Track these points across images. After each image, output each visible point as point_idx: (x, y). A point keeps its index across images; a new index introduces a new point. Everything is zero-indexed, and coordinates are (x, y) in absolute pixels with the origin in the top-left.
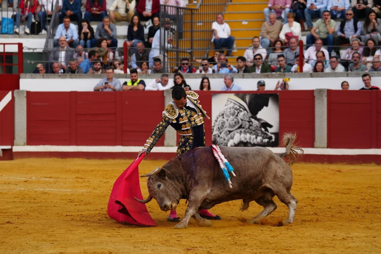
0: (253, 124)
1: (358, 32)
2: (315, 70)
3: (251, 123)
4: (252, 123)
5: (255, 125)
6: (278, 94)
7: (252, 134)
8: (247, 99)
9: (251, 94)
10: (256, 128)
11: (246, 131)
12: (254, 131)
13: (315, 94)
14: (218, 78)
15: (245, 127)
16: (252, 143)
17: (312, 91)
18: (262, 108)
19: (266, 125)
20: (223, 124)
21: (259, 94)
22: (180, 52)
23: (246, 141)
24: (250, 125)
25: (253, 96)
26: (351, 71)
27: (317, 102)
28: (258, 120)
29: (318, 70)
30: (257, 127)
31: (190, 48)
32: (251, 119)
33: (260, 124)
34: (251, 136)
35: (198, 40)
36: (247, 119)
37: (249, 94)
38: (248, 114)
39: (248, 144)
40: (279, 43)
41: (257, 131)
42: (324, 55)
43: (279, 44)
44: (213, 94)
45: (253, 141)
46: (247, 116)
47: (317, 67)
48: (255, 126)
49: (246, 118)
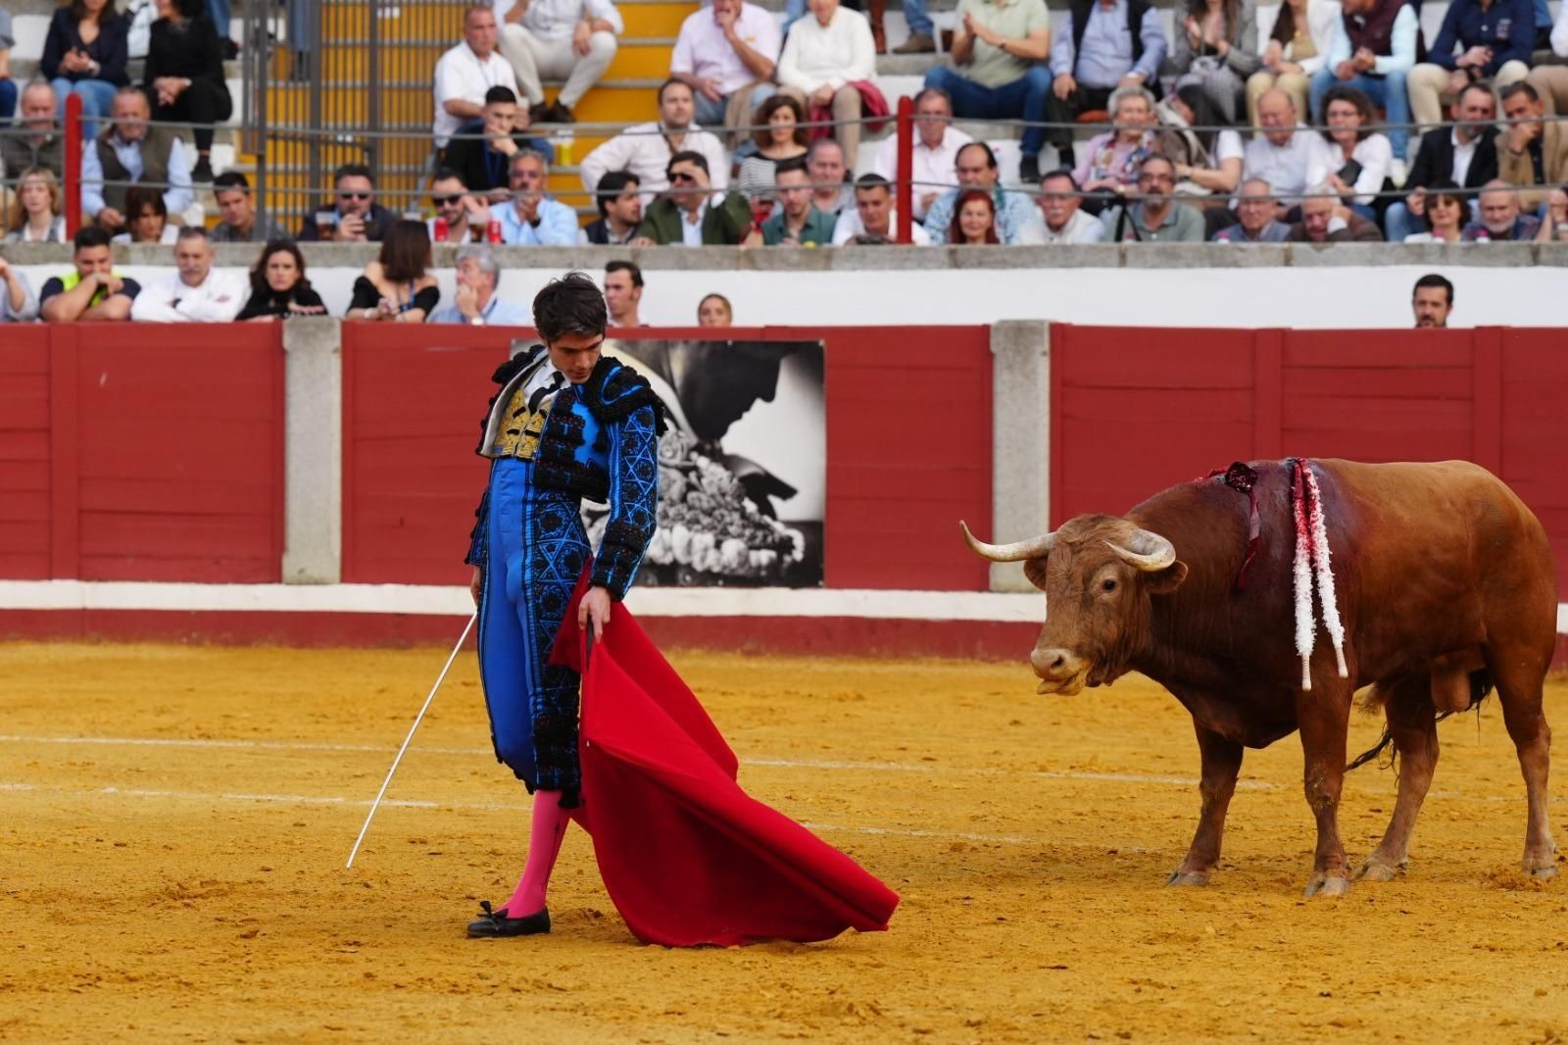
0: (704, 481)
1: (1149, 60)
2: (957, 234)
3: (693, 476)
4: (700, 477)
5: (711, 483)
6: (822, 343)
7: (698, 527)
8: (678, 365)
9: (694, 342)
10: (719, 498)
11: (672, 512)
12: (709, 513)
13: (996, 344)
14: (517, 266)
15: (666, 497)
16: (699, 567)
17: (983, 332)
18: (747, 408)
19: (763, 487)
21: (730, 343)
22: (327, 143)
23: (667, 560)
24: (690, 487)
25: (704, 353)
26: (1138, 238)
27: (1004, 382)
28: (729, 462)
29: (967, 231)
30: (723, 495)
31: (366, 124)
32: (694, 455)
33: (735, 481)
34: (691, 534)
35: (400, 88)
36: (674, 456)
37: (686, 342)
38: (681, 434)
39: (680, 575)
40: (786, 110)
41: (725, 512)
42: (992, 163)
43: (786, 118)
44: (513, 342)
45: (703, 559)
46: (677, 445)
47: (964, 219)
48: (714, 490)
49: (669, 454)
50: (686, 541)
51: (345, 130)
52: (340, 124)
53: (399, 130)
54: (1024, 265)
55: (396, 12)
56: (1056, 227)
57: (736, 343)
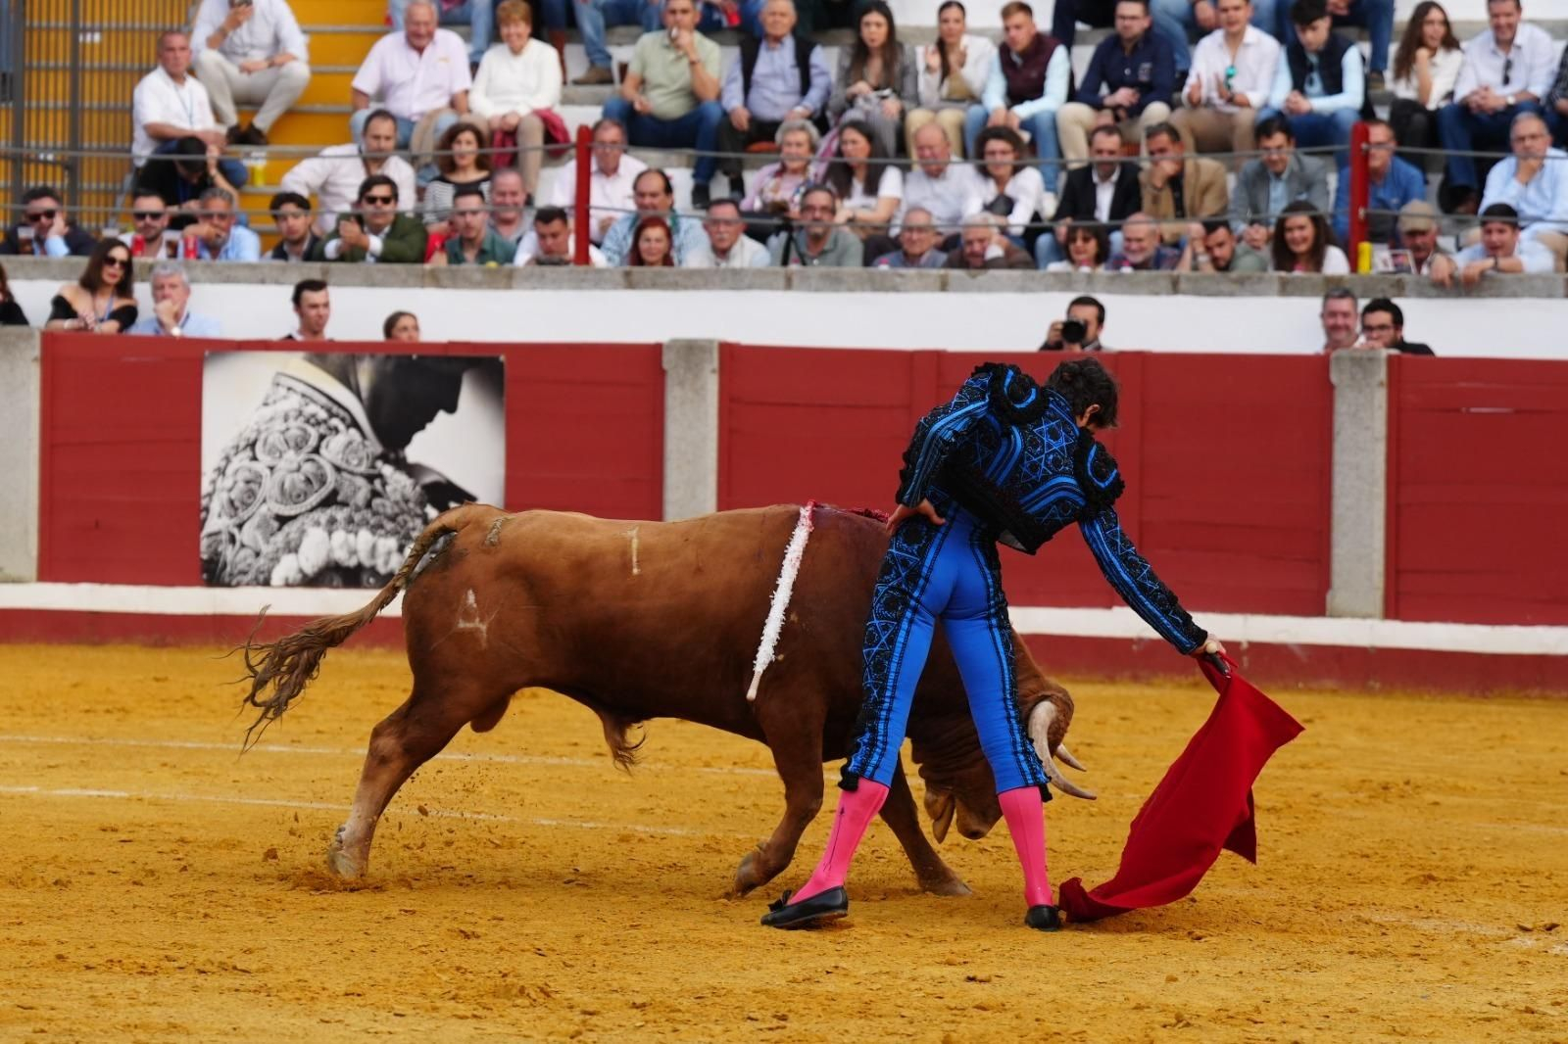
0: (389, 488)
1: (815, 95)
2: (637, 258)
3: (377, 483)
4: (384, 484)
5: (395, 490)
6: (502, 358)
7: (381, 532)
8: (365, 376)
9: (381, 355)
10: (403, 505)
11: (357, 517)
12: (393, 519)
13: (668, 361)
14: (212, 281)
15: (352, 503)
16: (382, 570)
17: (656, 350)
18: (430, 419)
19: (444, 493)
20: (253, 486)
21: (414, 357)
22: (29, 161)
23: (352, 562)
24: (375, 494)
25: (390, 367)
26: (804, 264)
27: (675, 398)
28: (413, 470)
29: (646, 257)
30: (407, 501)
31: (67, 143)
32: (379, 464)
33: (418, 489)
34: (376, 538)
35: (100, 110)
36: (359, 464)
37: (372, 356)
38: (367, 443)
39: (365, 577)
40: (468, 136)
41: (407, 518)
42: (668, 189)
43: (469, 143)
44: (207, 353)
45: (386, 563)
46: (363, 454)
47: (643, 245)
48: (398, 497)
49: (355, 462)
50: (370, 545)
51: (46, 149)
52: (42, 143)
53: (99, 149)
54: (695, 287)
55: (97, 37)
56: (721, 252)
57: (420, 358)
